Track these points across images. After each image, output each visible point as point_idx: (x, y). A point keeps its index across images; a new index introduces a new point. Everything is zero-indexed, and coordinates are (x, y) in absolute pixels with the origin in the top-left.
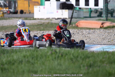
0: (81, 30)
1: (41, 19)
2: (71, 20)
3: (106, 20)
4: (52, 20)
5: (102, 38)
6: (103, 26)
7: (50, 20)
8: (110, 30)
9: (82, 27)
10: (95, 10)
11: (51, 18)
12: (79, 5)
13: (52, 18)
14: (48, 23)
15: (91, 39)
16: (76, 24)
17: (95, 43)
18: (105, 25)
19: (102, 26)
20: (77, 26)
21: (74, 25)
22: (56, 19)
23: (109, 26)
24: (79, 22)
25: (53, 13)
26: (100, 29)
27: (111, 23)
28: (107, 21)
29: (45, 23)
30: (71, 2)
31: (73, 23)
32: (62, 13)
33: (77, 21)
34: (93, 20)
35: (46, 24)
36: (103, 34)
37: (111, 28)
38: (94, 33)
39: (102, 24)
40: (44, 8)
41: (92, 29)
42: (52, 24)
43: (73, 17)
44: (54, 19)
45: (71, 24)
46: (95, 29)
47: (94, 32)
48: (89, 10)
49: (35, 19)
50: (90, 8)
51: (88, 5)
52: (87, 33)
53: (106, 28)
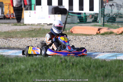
0: (78, 37)
1: (32, 25)
2: (65, 26)
3: (102, 26)
4: (43, 26)
5: (103, 45)
6: (100, 32)
7: (42, 26)
8: (108, 36)
9: (77, 33)
10: (90, 15)
11: (42, 24)
12: (73, 10)
13: (44, 24)
14: (40, 29)
15: (91, 46)
16: (71, 30)
17: (96, 50)
18: (102, 31)
19: (98, 32)
20: (72, 32)
21: (68, 31)
22: (48, 25)
23: (106, 32)
24: (73, 28)
25: (44, 18)
26: (97, 35)
27: (109, 29)
28: (104, 26)
29: (36, 28)
30: (64, 6)
31: (67, 29)
32: (55, 18)
33: (71, 27)
34: (88, 26)
35: (38, 30)
36: (102, 41)
37: (108, 34)
38: (92, 40)
39: (99, 30)
40: (35, 13)
41: (89, 35)
42: (44, 30)
43: (67, 22)
44: (46, 25)
45: (65, 30)
46: (91, 35)
47: (92, 38)
48: (84, 15)
49: (25, 25)
50: (85, 13)
51: (83, 10)
52: (84, 40)
53: (103, 34)
